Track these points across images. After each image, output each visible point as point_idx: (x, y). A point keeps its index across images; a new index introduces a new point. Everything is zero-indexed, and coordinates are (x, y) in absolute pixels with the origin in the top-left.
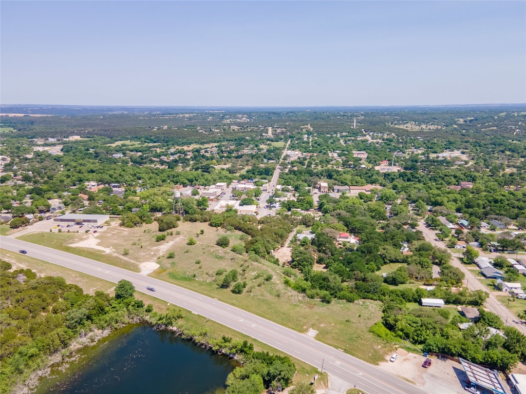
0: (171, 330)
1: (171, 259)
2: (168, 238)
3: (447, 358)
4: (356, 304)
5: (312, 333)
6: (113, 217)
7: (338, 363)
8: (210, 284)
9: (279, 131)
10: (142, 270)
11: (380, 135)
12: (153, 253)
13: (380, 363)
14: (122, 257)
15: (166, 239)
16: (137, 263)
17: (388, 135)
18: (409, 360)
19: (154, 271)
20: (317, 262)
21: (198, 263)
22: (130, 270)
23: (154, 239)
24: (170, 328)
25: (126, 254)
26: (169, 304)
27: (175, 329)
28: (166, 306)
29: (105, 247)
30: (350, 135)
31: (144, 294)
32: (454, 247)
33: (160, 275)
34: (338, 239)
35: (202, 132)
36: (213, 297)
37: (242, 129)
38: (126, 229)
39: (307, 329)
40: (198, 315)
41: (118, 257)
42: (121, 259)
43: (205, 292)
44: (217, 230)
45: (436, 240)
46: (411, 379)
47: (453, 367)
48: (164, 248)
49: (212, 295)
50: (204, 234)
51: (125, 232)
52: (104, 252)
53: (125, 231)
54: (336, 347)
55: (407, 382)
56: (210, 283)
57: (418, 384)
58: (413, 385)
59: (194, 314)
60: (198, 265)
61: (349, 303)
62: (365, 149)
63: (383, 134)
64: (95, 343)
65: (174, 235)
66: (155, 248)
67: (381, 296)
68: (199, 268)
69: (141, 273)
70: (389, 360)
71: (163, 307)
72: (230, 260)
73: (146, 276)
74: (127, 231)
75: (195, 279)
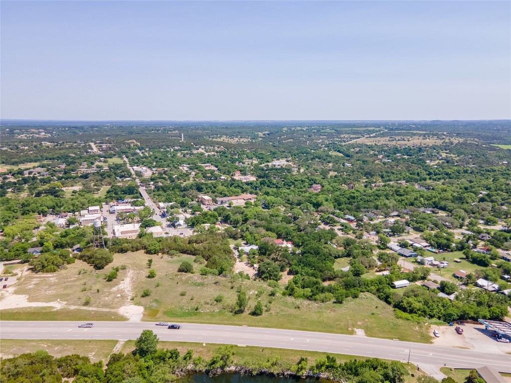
0: (229, 371)
1: (147, 297)
3: (463, 322)
4: (361, 298)
5: (360, 332)
6: (8, 264)
7: (407, 351)
8: (221, 313)
9: (104, 146)
10: (128, 317)
11: (211, 148)
12: (119, 296)
13: (432, 341)
14: (85, 308)
16: (113, 310)
17: (218, 148)
18: (445, 332)
19: (144, 315)
21: (183, 294)
22: (114, 320)
23: (102, 279)
24: (227, 369)
25: (87, 303)
26: (204, 345)
27: (234, 369)
28: (203, 347)
29: (46, 302)
30: (184, 149)
32: (362, 238)
33: (156, 317)
35: (7, 150)
36: (241, 325)
37: (57, 145)
38: (49, 275)
39: (353, 330)
40: (248, 347)
41: (79, 309)
42: (86, 310)
43: (225, 322)
44: (162, 257)
45: (343, 234)
46: (464, 346)
48: (125, 286)
49: (236, 322)
50: (152, 263)
51: (52, 279)
52: (52, 307)
53: (49, 277)
54: (390, 338)
55: (463, 349)
57: (471, 348)
58: (469, 350)
59: (242, 347)
60: (186, 297)
61: (355, 299)
62: (208, 162)
63: (214, 147)
65: (121, 271)
66: (115, 289)
68: (191, 299)
69: (130, 320)
70: (434, 336)
71: (201, 349)
72: (214, 285)
73: (140, 322)
74: (52, 277)
75: (199, 313)
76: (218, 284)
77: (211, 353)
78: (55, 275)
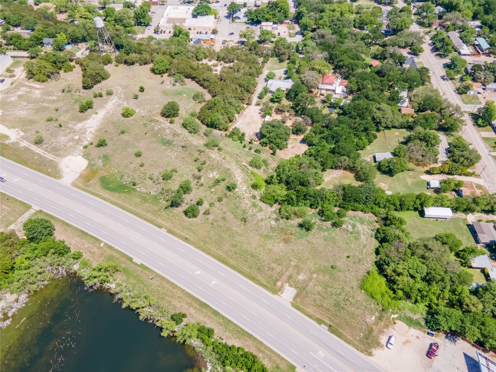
0: (108, 289)
1: (102, 149)
2: (97, 102)
4: (344, 230)
5: (289, 293)
6: (17, 57)
7: (322, 353)
8: (155, 199)
10: (64, 175)
12: (77, 137)
13: (374, 351)
14: (34, 148)
15: (95, 105)
16: (57, 159)
18: (410, 342)
19: (81, 176)
20: (294, 133)
21: (138, 155)
22: (48, 174)
23: (77, 107)
24: (106, 285)
25: (38, 142)
26: (102, 245)
27: (114, 288)
28: (99, 248)
29: (10, 128)
31: (68, 225)
32: (466, 93)
33: (89, 183)
34: (320, 86)
36: (160, 227)
38: (37, 85)
39: (282, 286)
40: (142, 266)
41: (28, 148)
42: (32, 152)
43: (149, 216)
44: (163, 83)
45: (443, 78)
47: (465, 354)
48: (93, 123)
49: (159, 221)
50: (145, 91)
51: (37, 92)
52: (8, 137)
53: (36, 88)
54: (320, 322)
56: (155, 196)
59: (136, 264)
60: (139, 160)
61: (335, 227)
64: (8, 322)
65: (105, 97)
66: (80, 125)
67: (374, 206)
68: (141, 166)
69: (63, 179)
70: (385, 344)
71: (96, 250)
72: (181, 148)
73: (69, 185)
74: (39, 89)
75: (135, 190)
76: (185, 149)
77: (102, 259)
78: (42, 86)
